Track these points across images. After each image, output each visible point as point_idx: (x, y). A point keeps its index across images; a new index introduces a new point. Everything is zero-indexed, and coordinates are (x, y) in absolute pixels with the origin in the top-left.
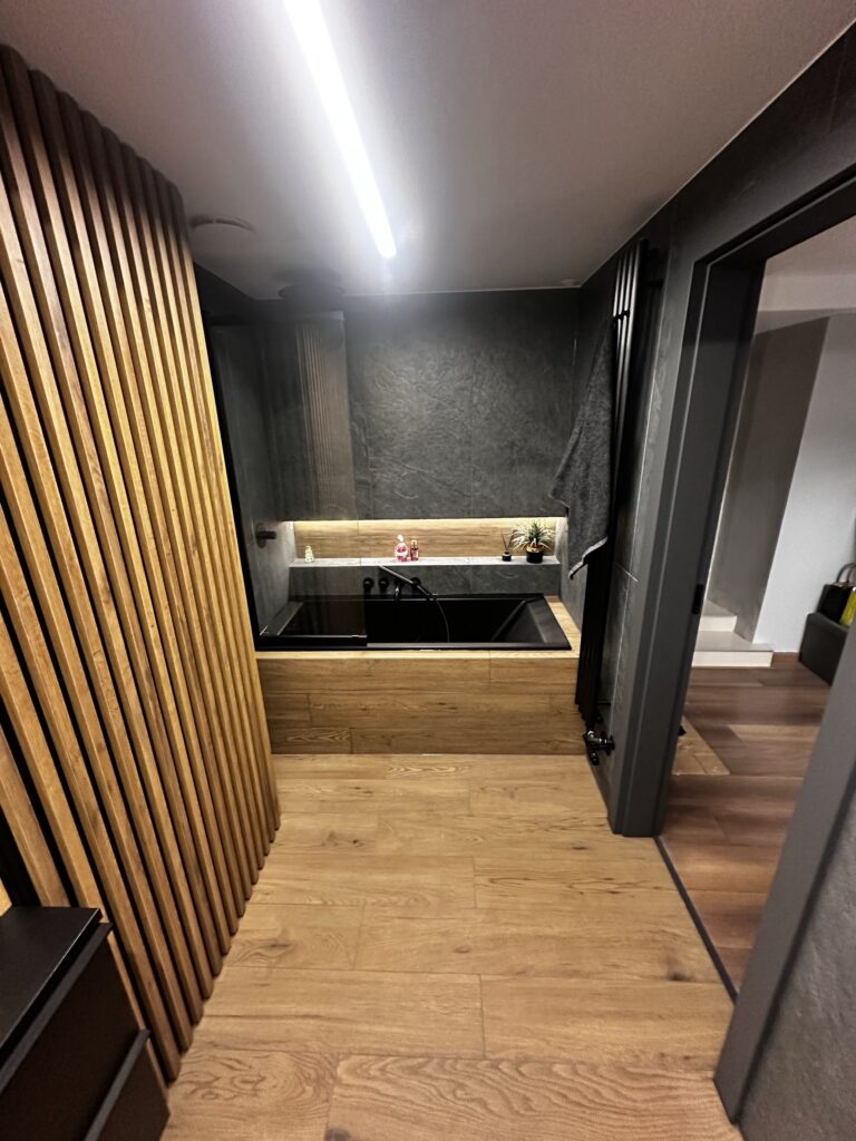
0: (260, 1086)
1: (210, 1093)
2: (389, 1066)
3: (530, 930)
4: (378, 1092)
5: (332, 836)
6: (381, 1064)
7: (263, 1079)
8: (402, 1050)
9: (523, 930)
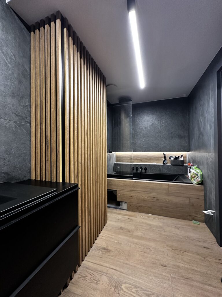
0: (98, 282)
1: (85, 279)
2: (139, 291)
3: (189, 267)
5: (121, 228)
6: (136, 289)
9: (186, 266)
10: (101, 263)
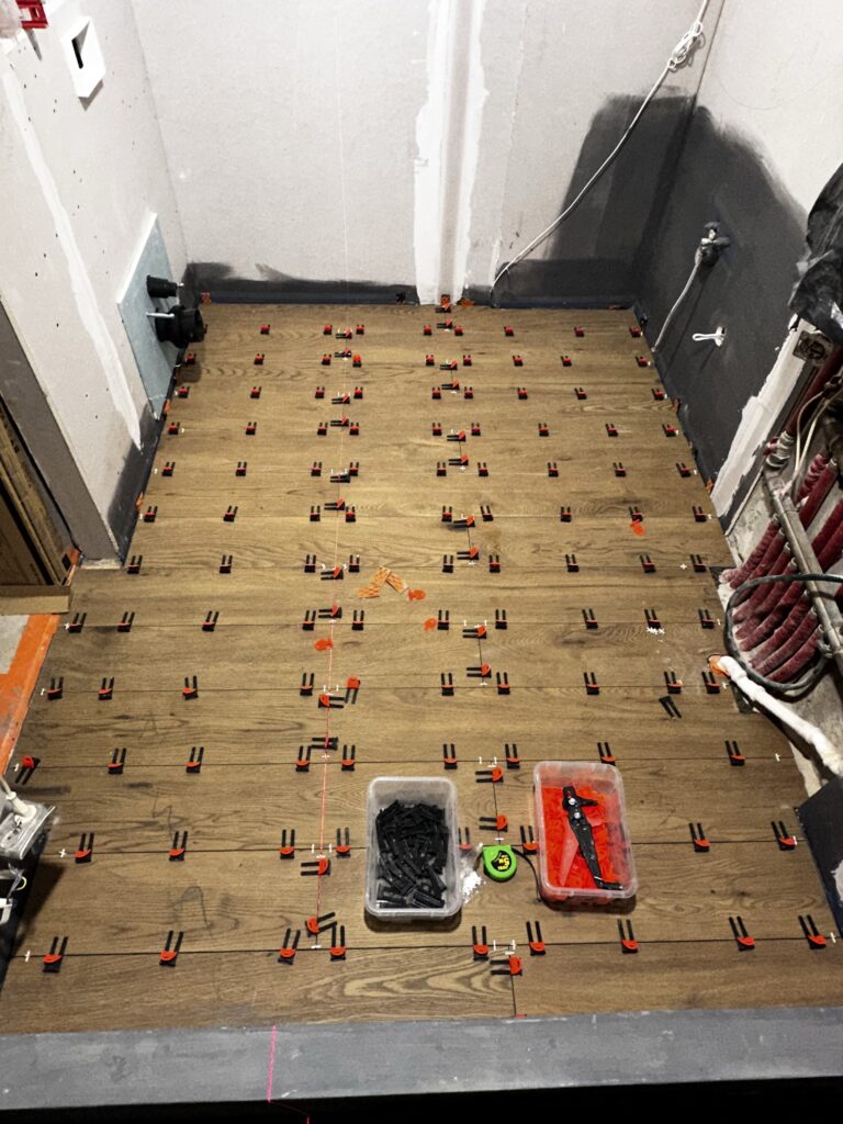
3: (263, 667)
4: (430, 549)
6: (431, 562)
7: (534, 552)
8: (413, 571)
9: (271, 666)
10: (558, 594)
